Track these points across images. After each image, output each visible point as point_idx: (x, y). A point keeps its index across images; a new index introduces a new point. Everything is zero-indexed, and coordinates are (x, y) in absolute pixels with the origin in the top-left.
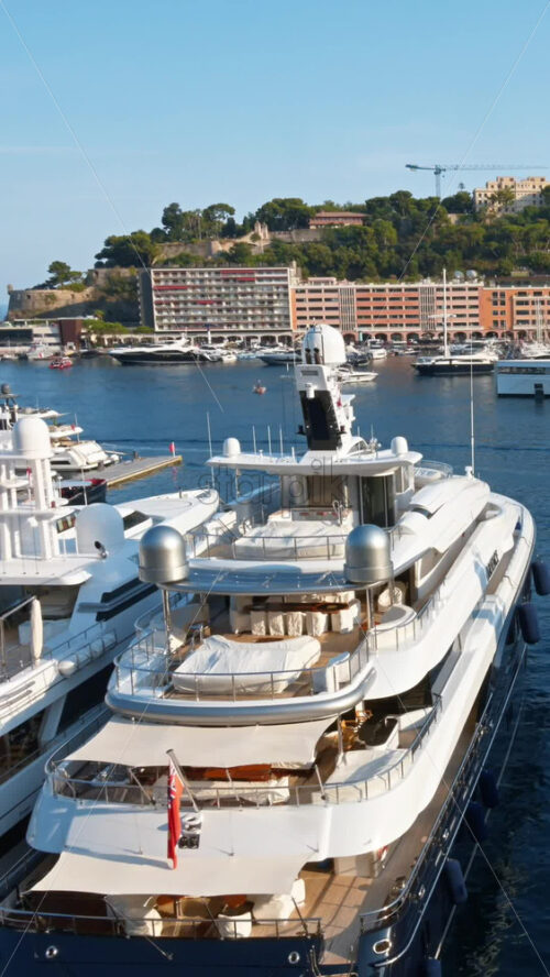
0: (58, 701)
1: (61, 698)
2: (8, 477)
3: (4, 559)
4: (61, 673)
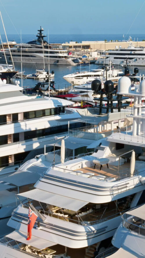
0: (140, 192)
1: (141, 191)
2: (139, 103)
3: (134, 135)
4: (140, 182)
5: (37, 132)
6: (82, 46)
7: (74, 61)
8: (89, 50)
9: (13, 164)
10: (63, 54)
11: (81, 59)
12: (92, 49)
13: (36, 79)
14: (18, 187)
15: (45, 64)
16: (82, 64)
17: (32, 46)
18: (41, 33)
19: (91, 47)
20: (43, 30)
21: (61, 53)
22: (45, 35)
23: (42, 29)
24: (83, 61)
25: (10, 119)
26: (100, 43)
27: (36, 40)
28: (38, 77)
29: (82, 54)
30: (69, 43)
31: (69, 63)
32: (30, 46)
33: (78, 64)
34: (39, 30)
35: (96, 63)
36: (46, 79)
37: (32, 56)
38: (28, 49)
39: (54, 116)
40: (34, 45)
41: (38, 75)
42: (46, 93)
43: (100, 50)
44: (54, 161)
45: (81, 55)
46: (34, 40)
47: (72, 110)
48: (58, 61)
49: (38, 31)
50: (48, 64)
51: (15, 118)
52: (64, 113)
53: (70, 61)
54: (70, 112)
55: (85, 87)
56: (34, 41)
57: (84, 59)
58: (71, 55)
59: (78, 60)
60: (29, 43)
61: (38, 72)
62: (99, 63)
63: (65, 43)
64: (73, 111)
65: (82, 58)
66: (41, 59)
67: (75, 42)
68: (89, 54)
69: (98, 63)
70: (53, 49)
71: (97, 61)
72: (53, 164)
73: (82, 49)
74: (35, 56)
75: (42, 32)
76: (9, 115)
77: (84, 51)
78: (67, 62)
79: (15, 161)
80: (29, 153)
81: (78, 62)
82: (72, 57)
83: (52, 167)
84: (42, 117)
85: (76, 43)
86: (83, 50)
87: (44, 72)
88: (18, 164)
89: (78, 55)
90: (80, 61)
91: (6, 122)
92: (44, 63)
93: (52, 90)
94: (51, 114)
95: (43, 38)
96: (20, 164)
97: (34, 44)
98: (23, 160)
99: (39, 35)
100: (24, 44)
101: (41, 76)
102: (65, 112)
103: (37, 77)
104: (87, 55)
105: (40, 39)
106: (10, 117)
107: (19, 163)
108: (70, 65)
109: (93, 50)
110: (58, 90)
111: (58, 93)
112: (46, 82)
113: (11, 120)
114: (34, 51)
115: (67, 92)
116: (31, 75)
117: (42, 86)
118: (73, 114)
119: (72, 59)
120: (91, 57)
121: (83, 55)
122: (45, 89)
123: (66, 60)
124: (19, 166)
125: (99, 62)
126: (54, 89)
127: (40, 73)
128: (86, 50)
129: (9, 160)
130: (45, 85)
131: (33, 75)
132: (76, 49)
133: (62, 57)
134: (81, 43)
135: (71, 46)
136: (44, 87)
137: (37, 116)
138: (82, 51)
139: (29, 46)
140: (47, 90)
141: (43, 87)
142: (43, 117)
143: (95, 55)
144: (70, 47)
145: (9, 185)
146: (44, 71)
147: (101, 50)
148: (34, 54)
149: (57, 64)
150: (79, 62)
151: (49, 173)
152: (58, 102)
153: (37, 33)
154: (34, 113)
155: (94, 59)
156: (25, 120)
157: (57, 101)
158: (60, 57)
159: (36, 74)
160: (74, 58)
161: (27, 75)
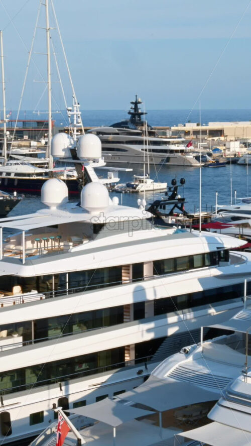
5: (179, 301)
6: (208, 132)
7: (197, 158)
8: (222, 138)
9: (133, 363)
10: (178, 146)
11: (210, 155)
12: (227, 136)
13: (133, 192)
14: (160, 414)
15: (150, 164)
16: (212, 164)
17: (119, 132)
18: (136, 109)
19: (226, 133)
20: (140, 103)
21: (173, 144)
22: (144, 112)
23: (140, 100)
24: (214, 159)
25: (129, 273)
26: (242, 126)
27: (128, 120)
28: (137, 188)
29: (212, 146)
30: (185, 126)
31: (189, 162)
32: (117, 131)
33: (205, 164)
34: (134, 101)
35: (239, 162)
36: (170, 194)
37: (118, 150)
38: (114, 138)
39: (209, 269)
40: (125, 129)
41: (137, 186)
42: (170, 220)
43: (243, 139)
44: (246, 364)
45: (209, 148)
46: (123, 120)
47: (242, 256)
48: (168, 159)
49: (132, 103)
50: (143, 164)
51: (137, 272)
52: (229, 263)
53: (191, 158)
54: (239, 260)
55: (239, 208)
56: (123, 123)
57: (216, 155)
58: (191, 148)
59: (205, 157)
60: (114, 126)
61: (136, 179)
62: (245, 162)
63: (177, 126)
64: (243, 258)
65: (212, 152)
66: (138, 155)
67: (195, 124)
68: (225, 145)
69: (243, 162)
70: (160, 137)
71: (242, 159)
72: (243, 372)
73: (209, 137)
74: (127, 149)
75: (139, 105)
76: (127, 266)
77: (214, 140)
78: (185, 160)
79: (136, 357)
80: (165, 342)
81: (205, 161)
82: (194, 152)
83: (242, 377)
84: (187, 269)
85: (198, 125)
86: (210, 139)
87: (147, 180)
88: (144, 363)
89: (205, 148)
90: (210, 159)
91: (121, 279)
92: (148, 163)
93: (180, 215)
94: (204, 265)
95: (140, 117)
96: (147, 363)
97: (123, 127)
98: (153, 354)
99: (132, 111)
100: (105, 128)
101: (142, 186)
102: (230, 260)
103: (135, 188)
104: (221, 148)
105: (135, 118)
106: (129, 270)
107: (145, 360)
108: (191, 166)
109: (229, 139)
110: (194, 214)
111: (193, 220)
112: (169, 199)
113: (129, 277)
114: (124, 140)
115: (210, 218)
116: (124, 185)
117: (161, 208)
118: (245, 264)
119: (195, 155)
120: (229, 152)
121: (213, 148)
122: (167, 212)
123: (183, 156)
124: (144, 367)
125: (245, 160)
126: (185, 214)
127: (140, 181)
128: (216, 138)
129: (126, 355)
130: (167, 206)
131: (128, 186)
132: (197, 138)
133: (177, 151)
134: (207, 125)
135: (189, 132)
136: (164, 208)
137: (178, 269)
138: (209, 141)
139: (114, 132)
140: (171, 214)
141: (162, 210)
142: (190, 271)
143: (235, 148)
144: (187, 133)
145: (133, 406)
146: (148, 178)
147: (245, 137)
148: (123, 147)
149: (167, 164)
150: (208, 160)
151: (238, 389)
152: (216, 240)
153: (130, 107)
154: (172, 262)
155: (235, 155)
156: (156, 276)
157: (213, 238)
158: (172, 151)
159: (133, 183)
160: (197, 152)
161: (115, 186)
